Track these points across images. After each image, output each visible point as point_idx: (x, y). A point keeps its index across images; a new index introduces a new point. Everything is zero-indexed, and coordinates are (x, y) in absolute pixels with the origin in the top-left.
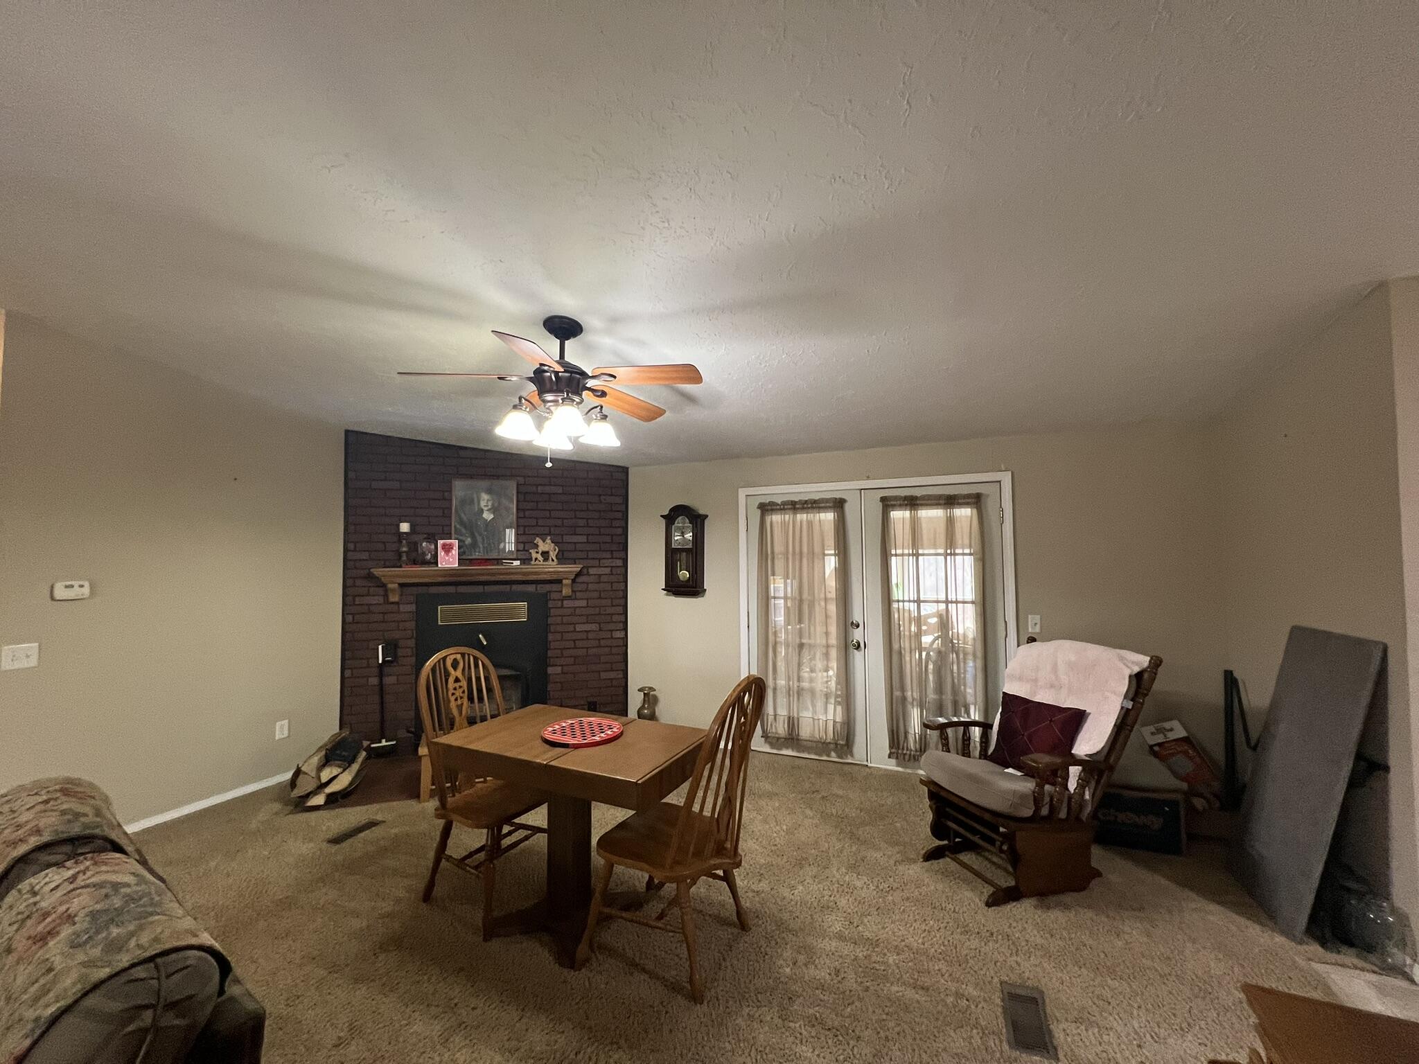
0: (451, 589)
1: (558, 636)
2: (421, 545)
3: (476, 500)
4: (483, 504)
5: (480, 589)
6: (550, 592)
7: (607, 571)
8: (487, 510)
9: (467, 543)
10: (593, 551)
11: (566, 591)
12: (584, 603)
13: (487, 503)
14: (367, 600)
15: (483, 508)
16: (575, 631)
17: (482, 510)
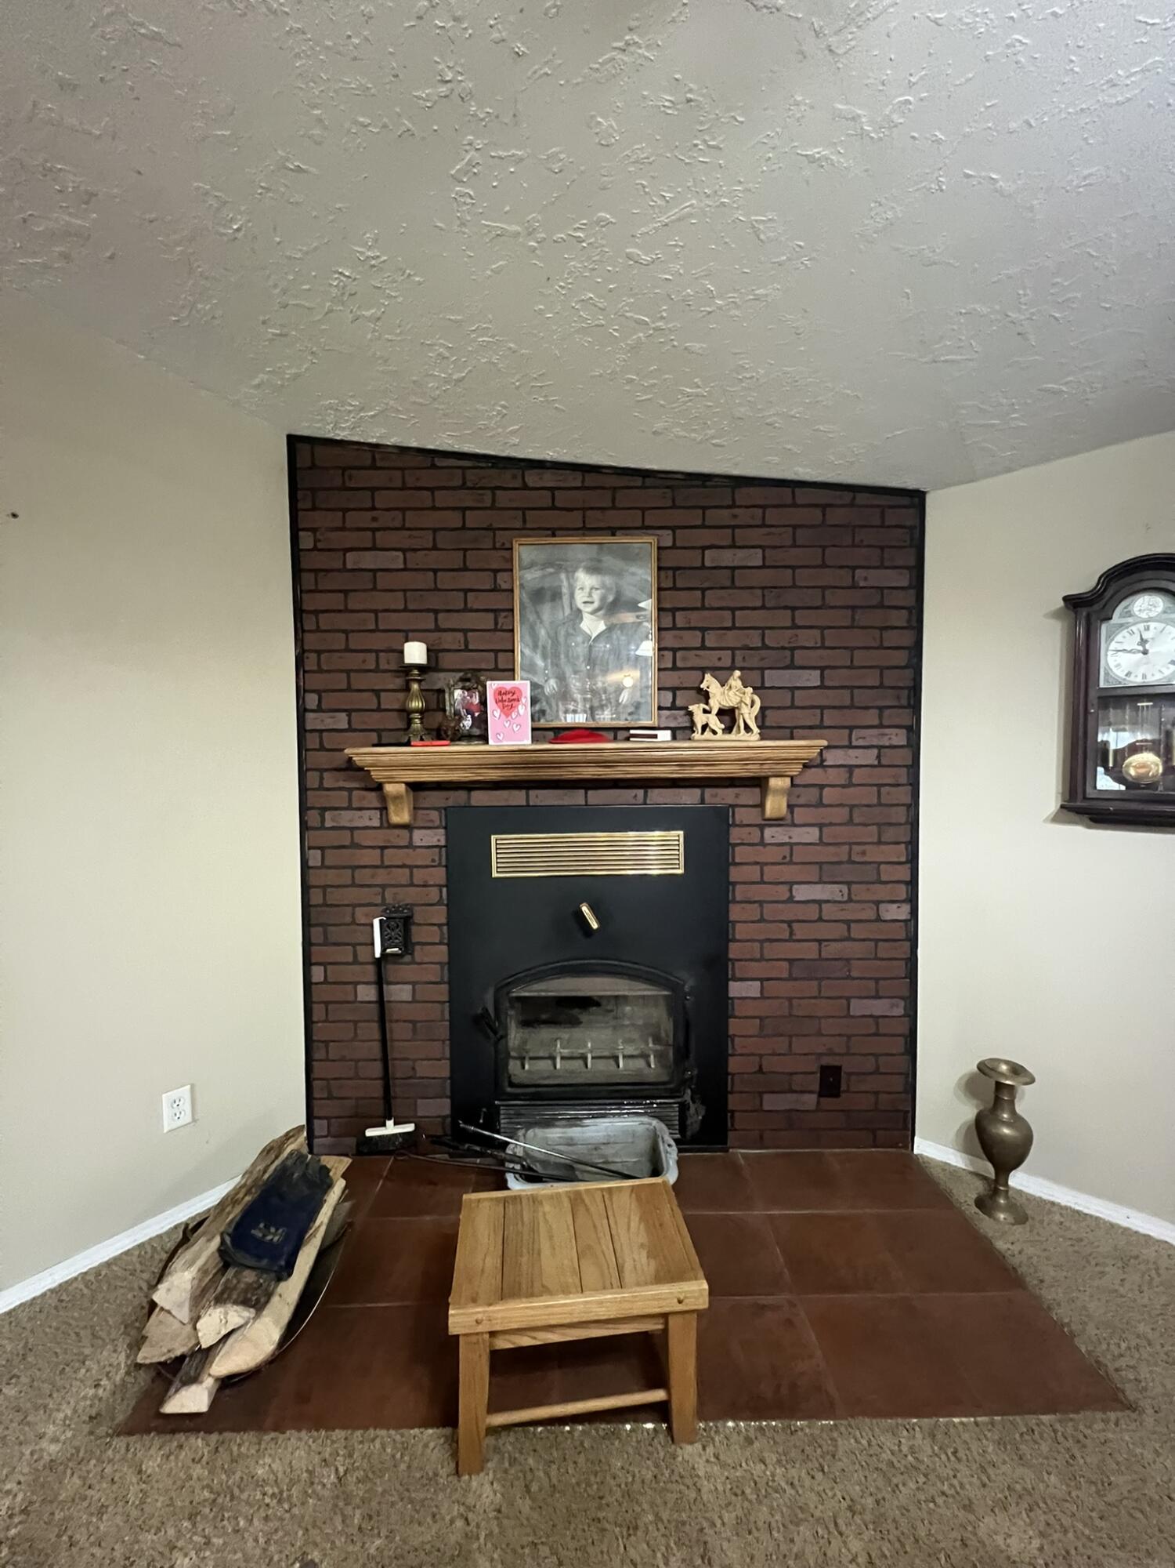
0: (517, 798)
1: (753, 912)
2: (452, 694)
3: (565, 590)
4: (580, 598)
5: (577, 798)
6: (733, 806)
7: (869, 758)
8: (593, 613)
9: (547, 690)
10: (834, 707)
11: (775, 805)
12: (812, 834)
13: (590, 595)
14: (347, 818)
15: (581, 606)
16: (791, 900)
17: (579, 611)
